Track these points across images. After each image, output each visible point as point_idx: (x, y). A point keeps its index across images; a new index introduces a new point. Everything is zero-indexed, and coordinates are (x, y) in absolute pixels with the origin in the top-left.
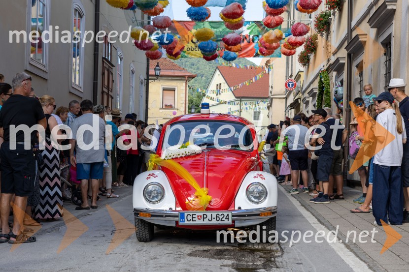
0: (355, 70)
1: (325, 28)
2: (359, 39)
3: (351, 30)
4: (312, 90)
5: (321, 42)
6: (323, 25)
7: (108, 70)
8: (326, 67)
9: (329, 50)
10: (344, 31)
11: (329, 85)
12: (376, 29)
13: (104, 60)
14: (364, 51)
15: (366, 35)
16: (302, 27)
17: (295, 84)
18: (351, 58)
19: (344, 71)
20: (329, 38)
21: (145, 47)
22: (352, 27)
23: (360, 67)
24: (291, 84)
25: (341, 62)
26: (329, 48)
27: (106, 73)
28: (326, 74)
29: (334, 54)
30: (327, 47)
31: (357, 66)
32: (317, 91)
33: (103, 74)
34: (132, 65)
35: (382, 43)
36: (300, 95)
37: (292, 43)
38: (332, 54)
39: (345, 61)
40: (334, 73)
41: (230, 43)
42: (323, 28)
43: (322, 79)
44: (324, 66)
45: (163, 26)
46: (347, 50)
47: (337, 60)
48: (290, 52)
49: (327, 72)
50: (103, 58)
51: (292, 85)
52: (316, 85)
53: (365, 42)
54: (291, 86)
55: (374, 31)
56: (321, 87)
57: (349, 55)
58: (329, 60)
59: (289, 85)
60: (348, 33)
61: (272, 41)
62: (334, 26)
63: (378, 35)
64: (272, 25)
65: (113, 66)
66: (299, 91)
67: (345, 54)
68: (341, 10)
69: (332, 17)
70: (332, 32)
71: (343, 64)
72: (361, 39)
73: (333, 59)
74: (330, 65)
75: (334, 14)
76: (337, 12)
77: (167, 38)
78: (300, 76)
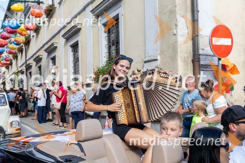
0: (28, 74)
1: (16, 58)
3: (26, 61)
5: (14, 62)
8: (17, 71)
9: (18, 66)
10: (24, 60)
14: (32, 68)
15: (32, 63)
17: (3, 76)
18: (27, 70)
20: (17, 62)
22: (27, 60)
24: (1, 76)
25: (23, 71)
29: (20, 67)
30: (17, 64)
31: (29, 73)
35: (38, 67)
36: (5, 80)
37: (5, 64)
44: (15, 71)
47: (22, 70)
48: (3, 66)
49: (17, 73)
55: (35, 63)
57: (26, 69)
58: (18, 69)
62: (19, 57)
63: (37, 64)
66: (5, 78)
67: (25, 68)
68: (22, 53)
69: (18, 54)
70: (18, 60)
71: (24, 71)
72: (31, 65)
73: (20, 69)
74: (19, 71)
75: (19, 54)
76: (20, 53)
78: (5, 73)
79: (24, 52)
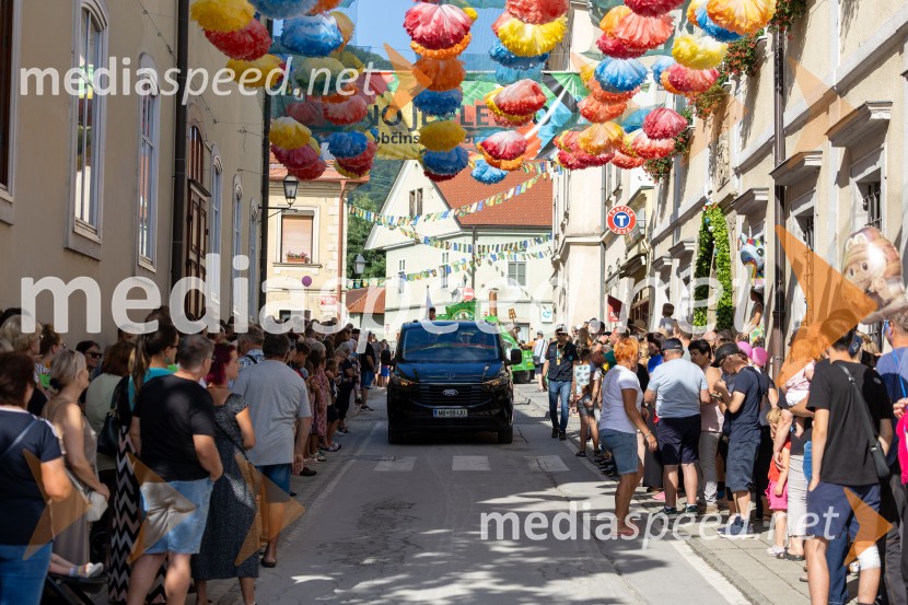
0: (793, 225)
1: (715, 105)
2: (803, 161)
3: (783, 132)
4: (681, 245)
5: (702, 131)
6: (711, 100)
7: (199, 209)
8: (716, 198)
9: (726, 159)
10: (763, 129)
11: (726, 241)
12: (844, 149)
13: (192, 187)
14: (816, 188)
15: (821, 152)
16: (668, 118)
17: (633, 218)
18: (783, 195)
19: (766, 225)
20: (725, 132)
21: (300, 162)
22: (785, 125)
23: (807, 222)
24: (622, 218)
25: (758, 198)
26: (724, 153)
27: (195, 213)
28: (719, 216)
29: (738, 172)
30: (716, 149)
31: (799, 218)
32: (694, 248)
33: (190, 218)
34: (237, 180)
35: (860, 185)
36: (645, 245)
37: (643, 152)
38: (732, 172)
39: (769, 198)
40: (741, 219)
41: (501, 153)
42: (709, 106)
43: (711, 228)
44: (710, 192)
45: (348, 119)
46: (776, 180)
47: (750, 194)
48: (632, 162)
49: (720, 210)
50: (189, 181)
51: (626, 221)
52: (691, 232)
53: (819, 168)
54: (621, 223)
55: (840, 152)
56: (708, 245)
57: (780, 192)
58: (723, 183)
59: (617, 221)
60: (775, 136)
61: (599, 150)
63: (849, 164)
65: (207, 194)
66: (643, 236)
67: (771, 183)
68: (754, 75)
69: (732, 83)
71: (765, 203)
72: (810, 163)
73: (738, 186)
74: (730, 197)
75: (737, 78)
76: (744, 77)
77: (353, 142)
78: (644, 198)
79: (768, 71)
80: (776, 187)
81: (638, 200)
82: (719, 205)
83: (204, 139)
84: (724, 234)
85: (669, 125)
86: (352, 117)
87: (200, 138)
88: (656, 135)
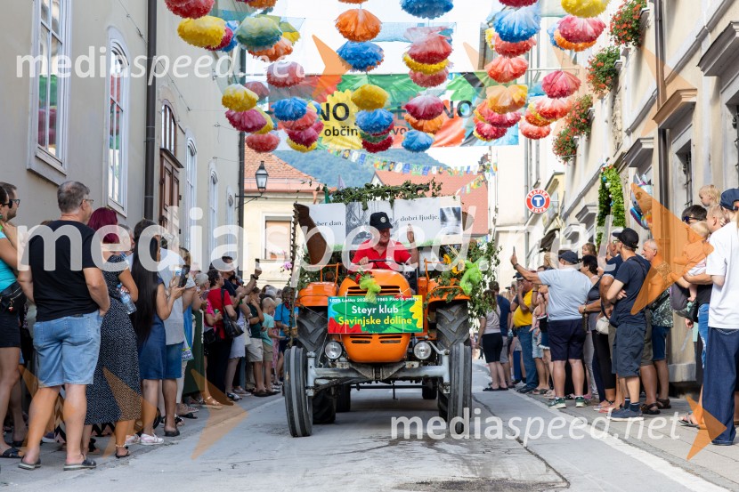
0: (675, 162)
1: (609, 81)
2: (680, 98)
3: (663, 83)
4: (585, 208)
5: (600, 111)
6: (605, 77)
7: (171, 174)
8: (613, 161)
9: (619, 126)
10: (649, 85)
11: (621, 195)
12: (715, 77)
13: (164, 155)
14: (693, 122)
15: (696, 89)
16: (565, 81)
17: (548, 200)
18: (665, 137)
19: (652, 165)
20: (617, 102)
21: (250, 126)
22: (666, 75)
23: (685, 154)
24: (538, 199)
25: (644, 146)
26: (618, 121)
27: (167, 179)
28: (614, 174)
29: (629, 132)
30: (613, 120)
31: (679, 154)
32: (596, 211)
33: (162, 182)
34: (212, 165)
35: (728, 104)
36: (557, 223)
37: (545, 113)
38: (625, 134)
39: (654, 145)
40: (632, 171)
41: (421, 114)
42: (604, 82)
43: (608, 185)
44: (608, 159)
45: (288, 82)
46: (658, 123)
47: (638, 143)
48: (540, 132)
49: (615, 170)
50: (161, 149)
51: (542, 202)
52: (593, 198)
53: (694, 104)
54: (538, 204)
55: (712, 81)
56: (605, 201)
57: (662, 132)
58: (618, 147)
59: (535, 202)
60: (658, 89)
61: (504, 110)
62: (627, 77)
63: (720, 88)
64: (506, 77)
65: (179, 166)
66: (557, 215)
67: (654, 130)
68: (640, 45)
69: (623, 59)
70: (623, 90)
71: (651, 151)
72: (686, 99)
73: (627, 144)
74: (622, 154)
75: (626, 53)
76: (632, 49)
77: (294, 107)
78: (556, 182)
80: (659, 130)
81: (553, 184)
82: (615, 166)
83: (177, 119)
84: (619, 188)
85: (565, 86)
86: (292, 81)
87: (172, 117)
88: (555, 94)
